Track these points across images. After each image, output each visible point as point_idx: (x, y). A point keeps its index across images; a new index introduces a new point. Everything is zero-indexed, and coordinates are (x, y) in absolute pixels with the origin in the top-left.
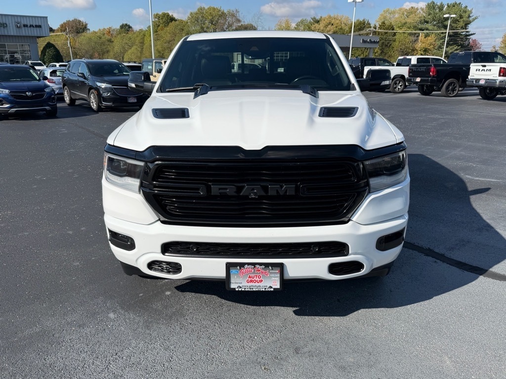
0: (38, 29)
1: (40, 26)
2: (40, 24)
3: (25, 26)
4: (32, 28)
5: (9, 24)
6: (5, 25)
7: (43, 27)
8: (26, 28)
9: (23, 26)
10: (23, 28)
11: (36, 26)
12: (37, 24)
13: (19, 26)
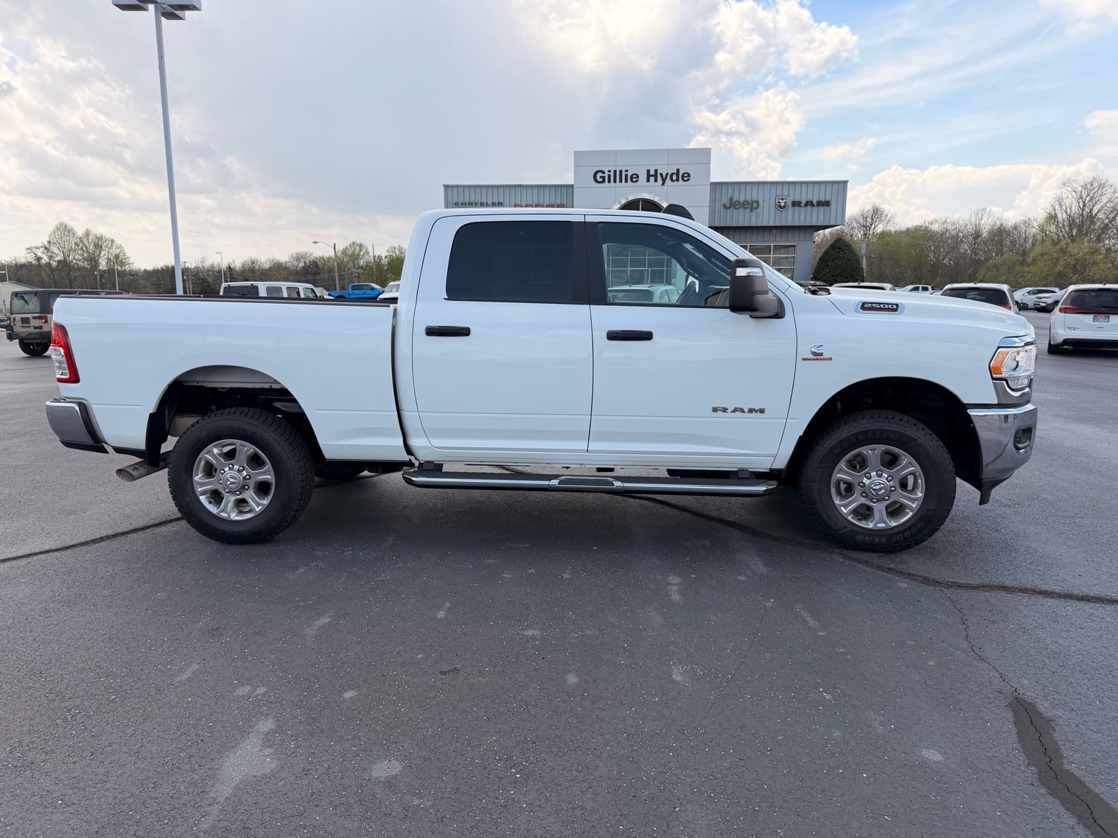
0: (821, 209)
1: (827, 204)
2: (828, 198)
3: (796, 204)
4: (809, 207)
5: (764, 202)
6: (755, 205)
7: (833, 204)
8: (797, 208)
9: (790, 204)
10: (790, 209)
11: (820, 204)
12: (822, 199)
13: (782, 204)
